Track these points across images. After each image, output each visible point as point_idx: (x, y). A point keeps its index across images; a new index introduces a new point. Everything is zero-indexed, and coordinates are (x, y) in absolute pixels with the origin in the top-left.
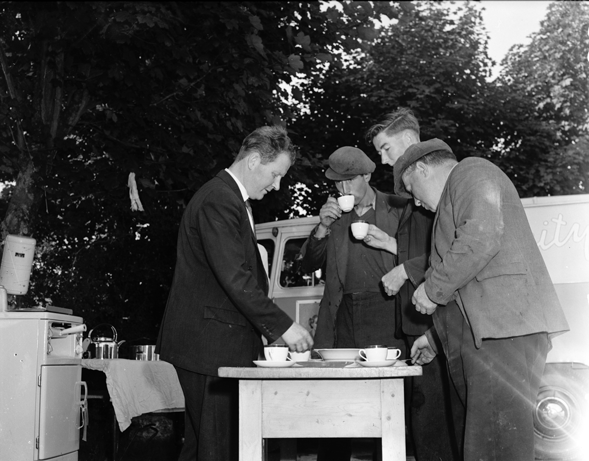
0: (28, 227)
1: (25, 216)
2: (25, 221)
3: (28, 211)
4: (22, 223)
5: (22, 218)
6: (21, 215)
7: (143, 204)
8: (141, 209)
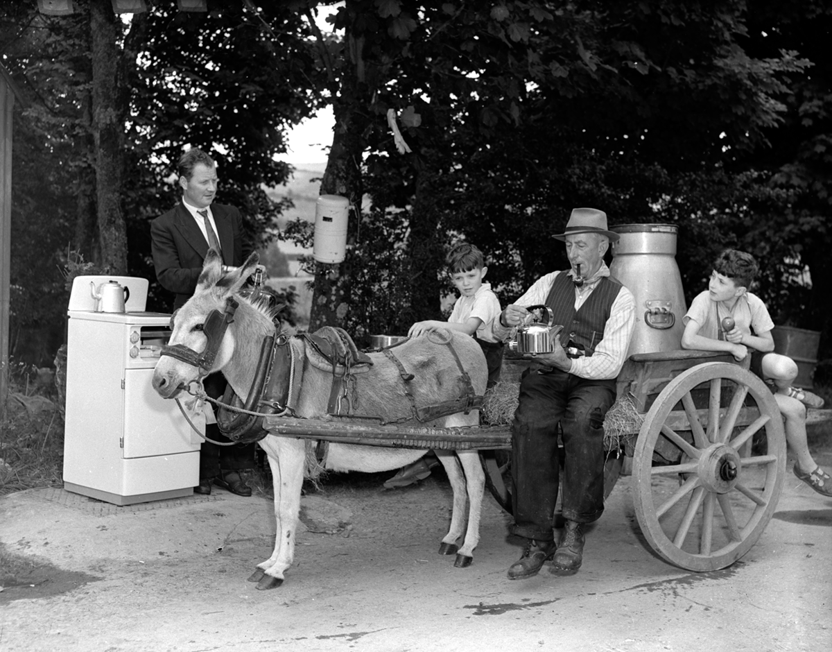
0: (345, 185)
1: (340, 172)
2: (340, 179)
3: (343, 167)
4: (338, 181)
5: (338, 176)
6: (336, 172)
7: (409, 145)
8: (409, 151)
